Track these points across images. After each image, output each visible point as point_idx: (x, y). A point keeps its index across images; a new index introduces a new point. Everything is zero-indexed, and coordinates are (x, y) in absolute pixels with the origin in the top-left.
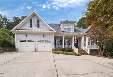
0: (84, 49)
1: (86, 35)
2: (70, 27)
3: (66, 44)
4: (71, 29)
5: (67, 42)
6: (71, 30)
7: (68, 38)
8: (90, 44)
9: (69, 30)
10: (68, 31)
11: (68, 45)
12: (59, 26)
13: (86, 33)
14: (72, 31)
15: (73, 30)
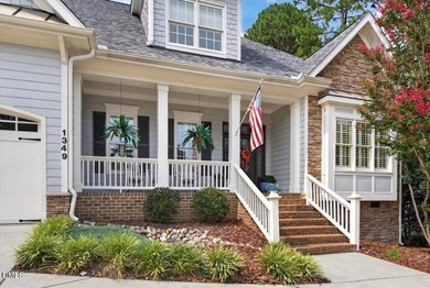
0: (310, 201)
1: (322, 94)
2: (211, 21)
3: (181, 155)
4: (219, 34)
5: (192, 134)
6: (218, 47)
7: (198, 110)
8: (347, 163)
9: (202, 44)
10: (195, 48)
11: (200, 162)
12: (137, 15)
13: (320, 75)
14: (223, 53)
15: (230, 48)
